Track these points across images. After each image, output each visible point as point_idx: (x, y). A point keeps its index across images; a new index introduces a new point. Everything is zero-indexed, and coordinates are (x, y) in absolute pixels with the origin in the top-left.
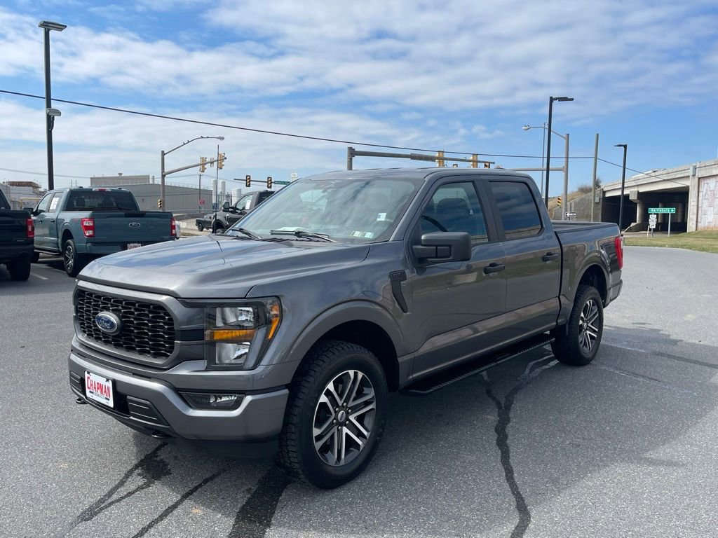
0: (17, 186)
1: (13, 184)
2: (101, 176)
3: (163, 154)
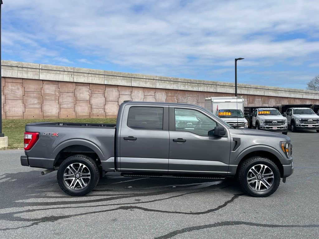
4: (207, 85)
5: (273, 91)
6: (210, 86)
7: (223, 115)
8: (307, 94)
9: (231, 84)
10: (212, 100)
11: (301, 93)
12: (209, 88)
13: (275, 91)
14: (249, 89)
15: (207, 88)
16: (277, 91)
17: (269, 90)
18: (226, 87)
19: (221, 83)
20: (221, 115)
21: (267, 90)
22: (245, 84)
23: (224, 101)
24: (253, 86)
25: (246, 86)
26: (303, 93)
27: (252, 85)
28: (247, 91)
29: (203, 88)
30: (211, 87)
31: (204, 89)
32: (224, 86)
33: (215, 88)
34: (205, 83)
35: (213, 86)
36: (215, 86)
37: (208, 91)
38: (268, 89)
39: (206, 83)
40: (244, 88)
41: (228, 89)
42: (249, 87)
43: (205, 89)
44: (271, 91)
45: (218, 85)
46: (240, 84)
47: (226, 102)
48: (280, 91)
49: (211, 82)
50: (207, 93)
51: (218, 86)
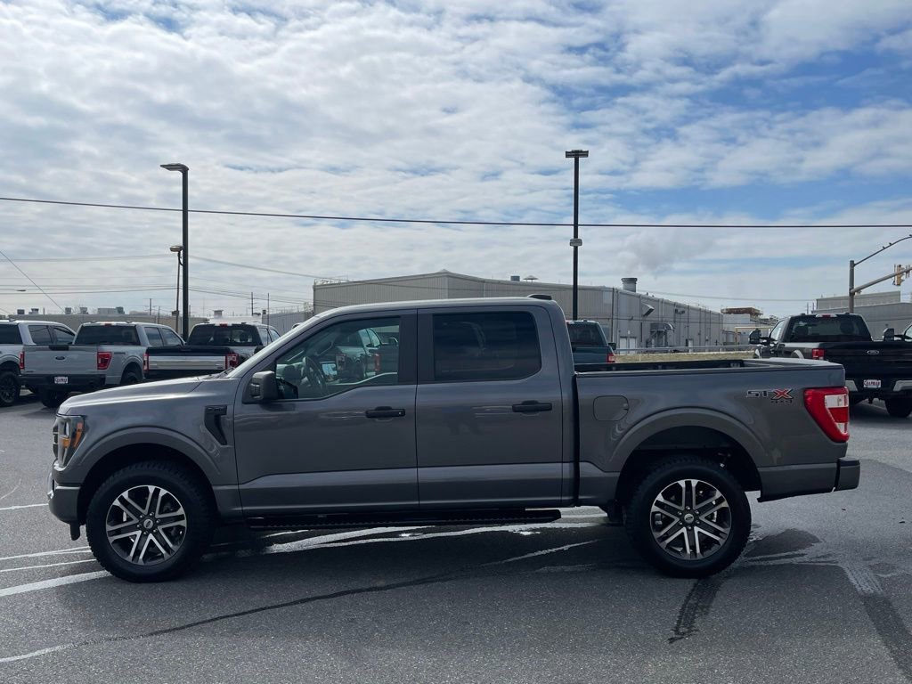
0: (735, 313)
1: (730, 311)
2: (833, 296)
3: (853, 264)
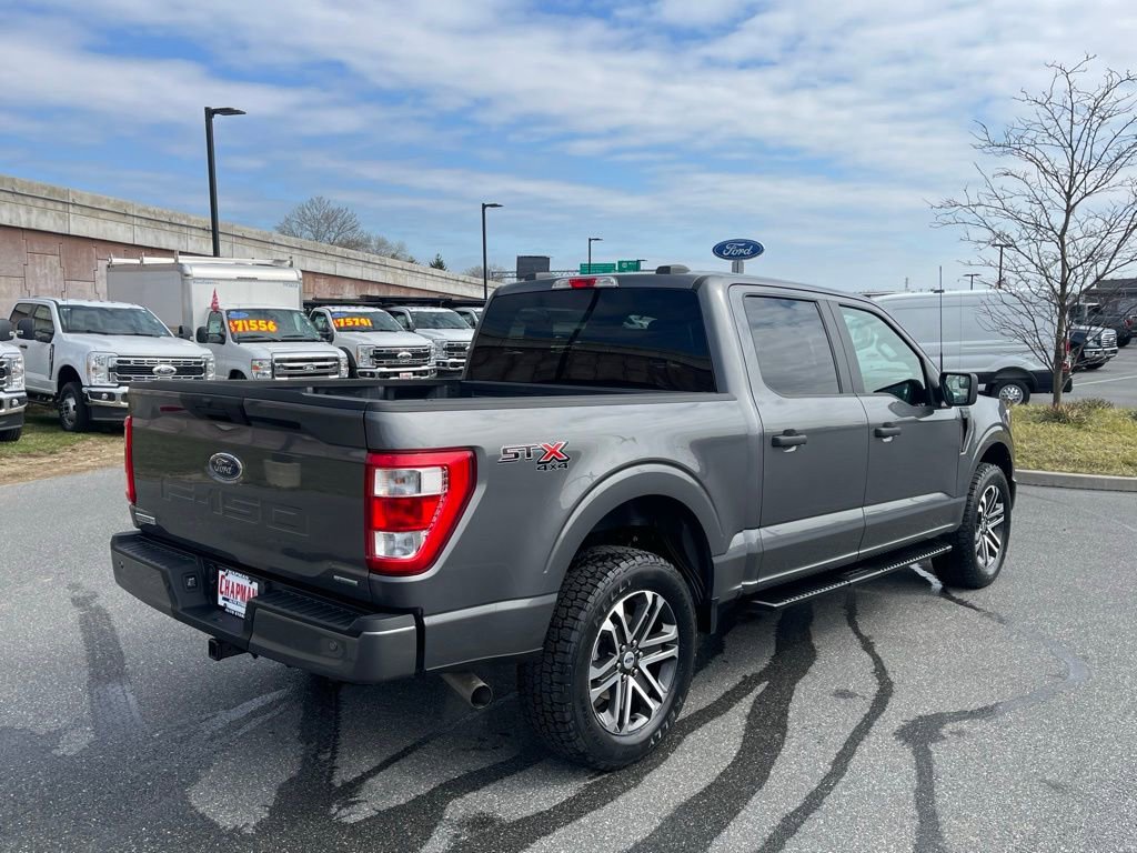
4: (29, 201)
5: (258, 244)
6: (40, 203)
7: (247, 329)
8: (346, 261)
9: (120, 205)
10: (188, 270)
11: (330, 258)
12: (35, 211)
13: (263, 245)
14: (185, 230)
15: (29, 212)
16: (267, 246)
17: (247, 242)
18: (102, 215)
19: (81, 198)
20: (240, 329)
21: (240, 241)
22: (170, 212)
23: (235, 277)
24: (197, 221)
25: (173, 220)
26: (334, 259)
27: (193, 218)
28: (176, 239)
29: (11, 210)
30: (44, 210)
31: (14, 215)
32: (93, 210)
33: (60, 218)
34: (17, 190)
35: (50, 205)
36: (60, 207)
37: (33, 227)
38: (243, 238)
39: (22, 189)
40: (168, 227)
41: (111, 225)
42: (184, 222)
43: (19, 215)
44: (252, 243)
45: (74, 204)
46: (151, 209)
47: (240, 279)
48: (275, 247)
49: (44, 188)
50: (26, 235)
51: (71, 209)
